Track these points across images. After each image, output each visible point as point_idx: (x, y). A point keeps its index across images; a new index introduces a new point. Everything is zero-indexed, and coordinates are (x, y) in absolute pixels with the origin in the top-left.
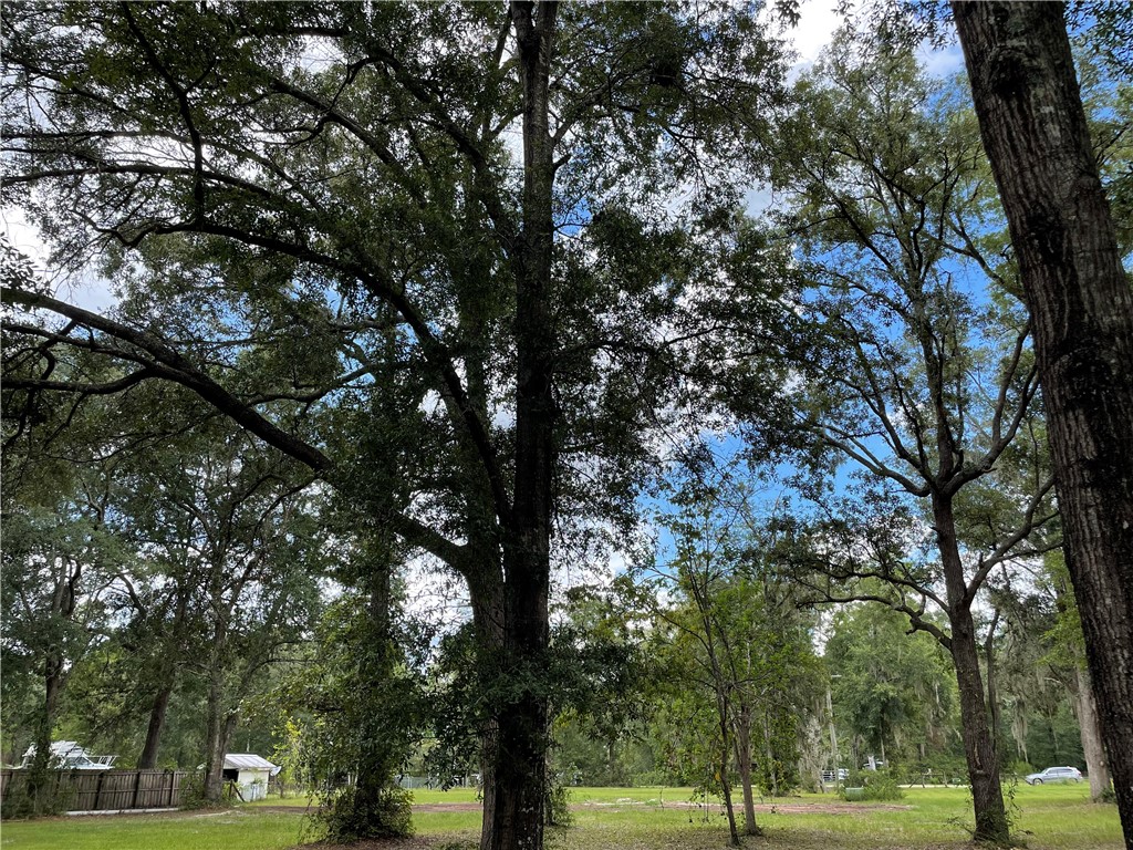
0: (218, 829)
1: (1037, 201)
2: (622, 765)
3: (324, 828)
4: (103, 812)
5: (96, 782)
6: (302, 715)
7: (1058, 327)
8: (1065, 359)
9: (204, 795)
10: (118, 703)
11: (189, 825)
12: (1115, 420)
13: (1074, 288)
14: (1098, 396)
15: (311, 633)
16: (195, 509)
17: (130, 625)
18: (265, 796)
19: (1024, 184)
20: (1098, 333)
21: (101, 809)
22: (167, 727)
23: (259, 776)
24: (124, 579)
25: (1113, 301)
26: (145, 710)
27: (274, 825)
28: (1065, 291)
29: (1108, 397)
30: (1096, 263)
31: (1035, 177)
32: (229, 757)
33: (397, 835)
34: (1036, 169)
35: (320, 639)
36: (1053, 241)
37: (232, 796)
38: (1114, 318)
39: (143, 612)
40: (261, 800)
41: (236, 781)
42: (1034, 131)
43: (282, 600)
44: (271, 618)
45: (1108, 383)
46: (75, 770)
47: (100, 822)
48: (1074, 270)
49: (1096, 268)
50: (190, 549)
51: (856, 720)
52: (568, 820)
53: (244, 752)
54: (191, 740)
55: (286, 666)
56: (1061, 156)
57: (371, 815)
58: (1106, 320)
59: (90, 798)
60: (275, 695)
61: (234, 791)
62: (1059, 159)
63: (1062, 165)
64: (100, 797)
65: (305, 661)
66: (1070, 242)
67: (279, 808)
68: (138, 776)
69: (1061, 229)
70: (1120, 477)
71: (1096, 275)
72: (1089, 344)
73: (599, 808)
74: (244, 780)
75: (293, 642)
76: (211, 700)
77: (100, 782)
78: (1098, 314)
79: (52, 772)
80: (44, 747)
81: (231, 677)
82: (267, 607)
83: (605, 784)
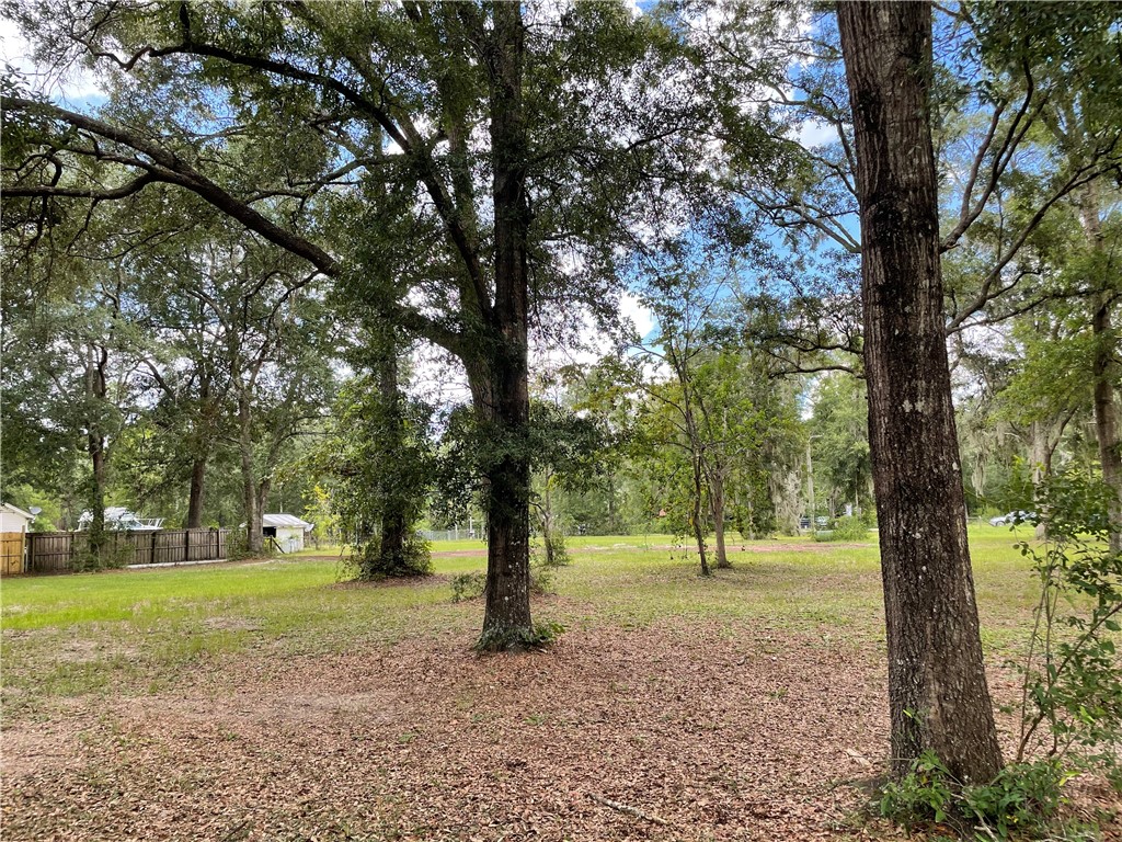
0: (265, 574)
1: (865, 78)
2: (621, 517)
3: (357, 569)
4: (160, 564)
5: (150, 541)
6: (327, 481)
7: (871, 182)
8: (873, 208)
9: (248, 548)
10: (159, 473)
11: (239, 571)
12: (900, 255)
13: (884, 152)
14: (891, 237)
15: (328, 409)
16: (205, 295)
17: (160, 404)
18: (302, 549)
19: (858, 63)
20: (896, 188)
21: (158, 562)
22: (207, 493)
23: (295, 532)
24: (148, 363)
25: (911, 162)
26: (186, 478)
27: (313, 570)
28: (878, 154)
29: (897, 238)
30: (902, 132)
31: (866, 58)
32: (266, 517)
33: (419, 573)
34: (867, 50)
35: (337, 414)
36: (874, 113)
37: (272, 549)
38: (911, 176)
39: (170, 393)
40: (299, 552)
41: (275, 536)
42: (869, 16)
43: (298, 379)
44: (291, 396)
45: (899, 227)
46: (129, 531)
47: (158, 572)
48: (885, 137)
49: (902, 135)
50: (205, 333)
51: (834, 474)
52: (567, 560)
53: (278, 512)
54: (228, 504)
55: (309, 438)
56: (887, 39)
57: (395, 558)
58: (905, 178)
59: (147, 555)
60: (302, 463)
61: (273, 545)
62: (885, 42)
63: (887, 47)
64: (156, 553)
65: (326, 433)
66: (885, 114)
67: (316, 557)
68: (187, 534)
69: (880, 104)
70: (897, 298)
71: (901, 141)
72: (890, 197)
73: (596, 551)
74: (281, 536)
75: (313, 417)
76: (244, 469)
77: (154, 540)
78: (899, 173)
79: (111, 533)
80: (98, 512)
81: (260, 448)
82: (285, 386)
83: (606, 533)
